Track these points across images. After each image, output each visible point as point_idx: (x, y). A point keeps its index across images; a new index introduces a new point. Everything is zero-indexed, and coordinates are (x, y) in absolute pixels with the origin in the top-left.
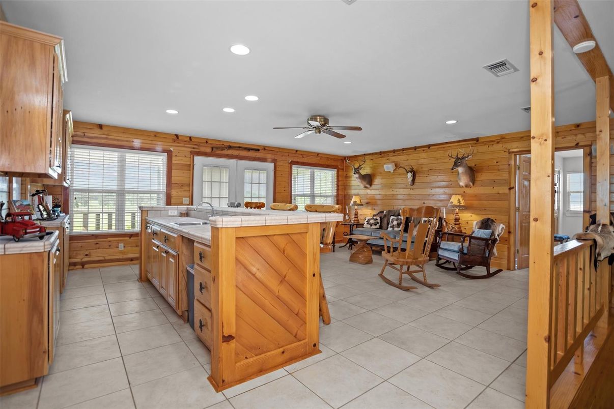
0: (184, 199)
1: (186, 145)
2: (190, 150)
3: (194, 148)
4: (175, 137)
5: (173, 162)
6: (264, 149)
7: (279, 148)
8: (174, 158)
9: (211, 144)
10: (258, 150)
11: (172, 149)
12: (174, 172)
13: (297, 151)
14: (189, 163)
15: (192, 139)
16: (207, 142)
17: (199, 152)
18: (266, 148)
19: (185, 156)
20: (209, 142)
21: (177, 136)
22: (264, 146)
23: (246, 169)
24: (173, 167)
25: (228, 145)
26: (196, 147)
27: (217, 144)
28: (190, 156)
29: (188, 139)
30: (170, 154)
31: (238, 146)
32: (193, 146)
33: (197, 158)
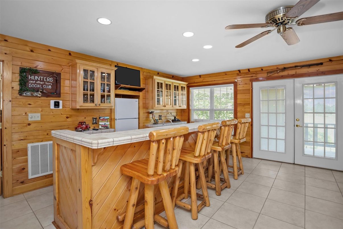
0: (246, 114)
1: (246, 76)
2: (250, 78)
3: (252, 77)
4: (238, 72)
5: (238, 89)
6: (330, 61)
8: (238, 86)
9: (266, 70)
10: (322, 64)
11: (236, 81)
12: (239, 96)
14: (249, 88)
15: (250, 70)
16: (262, 69)
17: (256, 78)
18: (332, 60)
19: (246, 84)
20: (264, 69)
21: (239, 71)
24: (238, 92)
25: (282, 67)
26: (254, 75)
27: (272, 69)
28: (250, 83)
29: (247, 71)
30: (235, 84)
31: (294, 65)
32: (251, 75)
33: (255, 84)
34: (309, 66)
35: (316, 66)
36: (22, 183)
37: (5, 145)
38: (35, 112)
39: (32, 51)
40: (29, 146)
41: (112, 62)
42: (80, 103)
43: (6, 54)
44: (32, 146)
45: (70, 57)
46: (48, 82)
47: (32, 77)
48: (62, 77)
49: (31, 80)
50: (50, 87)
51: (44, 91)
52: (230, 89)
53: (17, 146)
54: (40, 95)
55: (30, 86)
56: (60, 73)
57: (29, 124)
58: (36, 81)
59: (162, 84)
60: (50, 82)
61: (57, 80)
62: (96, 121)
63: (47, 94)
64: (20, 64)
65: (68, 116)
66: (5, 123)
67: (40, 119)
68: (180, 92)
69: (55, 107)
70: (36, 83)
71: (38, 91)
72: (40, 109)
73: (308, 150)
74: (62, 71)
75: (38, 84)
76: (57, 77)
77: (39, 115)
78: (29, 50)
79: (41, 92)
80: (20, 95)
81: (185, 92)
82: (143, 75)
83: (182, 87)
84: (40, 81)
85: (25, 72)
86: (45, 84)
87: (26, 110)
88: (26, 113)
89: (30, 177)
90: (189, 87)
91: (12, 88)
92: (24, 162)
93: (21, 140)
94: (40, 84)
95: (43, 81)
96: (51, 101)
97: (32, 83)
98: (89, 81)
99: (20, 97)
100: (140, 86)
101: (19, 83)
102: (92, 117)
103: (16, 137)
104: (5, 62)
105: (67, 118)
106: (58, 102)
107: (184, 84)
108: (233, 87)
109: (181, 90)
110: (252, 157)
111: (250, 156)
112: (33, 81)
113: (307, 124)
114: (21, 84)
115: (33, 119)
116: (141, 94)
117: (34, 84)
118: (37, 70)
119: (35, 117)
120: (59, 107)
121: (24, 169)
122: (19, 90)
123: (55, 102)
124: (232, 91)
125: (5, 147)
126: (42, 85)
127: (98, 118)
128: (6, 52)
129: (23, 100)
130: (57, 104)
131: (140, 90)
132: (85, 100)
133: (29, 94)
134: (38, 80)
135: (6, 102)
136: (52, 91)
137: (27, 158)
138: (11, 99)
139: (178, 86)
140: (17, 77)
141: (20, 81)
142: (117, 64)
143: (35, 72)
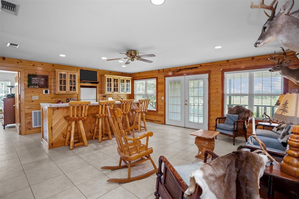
0: (162, 97)
1: (162, 73)
2: (163, 75)
4: (158, 71)
6: (201, 66)
7: (212, 63)
8: (159, 80)
9: (172, 70)
10: (197, 67)
11: (157, 76)
12: (159, 86)
13: (228, 61)
14: (163, 81)
16: (170, 70)
17: (167, 75)
18: (202, 65)
19: (162, 78)
21: (159, 70)
22: (200, 64)
23: (189, 80)
24: (158, 84)
25: (179, 69)
26: (166, 73)
27: (175, 70)
28: (164, 78)
29: (163, 71)
30: (157, 79)
31: (184, 68)
32: (165, 73)
33: (166, 78)
34: (192, 68)
35: (194, 69)
36: (30, 129)
37: (22, 111)
38: (36, 96)
39: (34, 66)
40: (33, 112)
41: (78, 67)
42: (58, 91)
43: (21, 68)
44: (34, 112)
45: (53, 67)
46: (42, 80)
47: (34, 78)
48: (49, 78)
49: (33, 80)
50: (43, 83)
51: (40, 85)
52: (154, 81)
53: (27, 111)
54: (38, 87)
55: (33, 83)
56: (48, 76)
57: (33, 101)
58: (36, 80)
59: (111, 79)
60: (43, 81)
61: (46, 79)
62: (68, 100)
63: (41, 87)
64: (28, 72)
65: (53, 98)
66: (21, 100)
67: (38, 99)
68: (125, 83)
69: (45, 93)
70: (36, 81)
71: (37, 85)
72: (38, 94)
73: (191, 119)
74: (49, 75)
75: (37, 82)
76: (46, 78)
77: (38, 97)
78: (32, 65)
79: (38, 86)
80: (28, 87)
81: (130, 83)
82: (99, 74)
83: (127, 80)
84: (38, 80)
85: (30, 76)
86: (40, 81)
87: (31, 94)
88: (31, 96)
89: (33, 127)
90: (133, 80)
91: (25, 84)
92: (30, 119)
93: (29, 109)
94: (38, 82)
95: (39, 80)
96: (44, 90)
97: (34, 81)
98: (63, 79)
99: (28, 88)
100: (97, 81)
101: (27, 81)
102: (66, 98)
103: (27, 107)
104: (21, 72)
105: (52, 98)
106: (47, 91)
107: (129, 78)
108: (155, 80)
109: (127, 82)
110: (165, 124)
111: (164, 123)
112: (35, 80)
113: (191, 103)
114: (28, 82)
115: (35, 99)
116: (97, 85)
117: (35, 82)
118: (36, 75)
119: (35, 98)
120: (47, 93)
121: (30, 123)
122: (27, 85)
123: (45, 91)
124: (155, 83)
125: (21, 111)
126: (39, 82)
127: (70, 99)
128: (21, 67)
129: (29, 90)
130: (46, 91)
131: (97, 83)
132: (61, 89)
133: (32, 87)
134: (37, 80)
135: (22, 91)
136: (44, 85)
137: (32, 118)
138: (24, 89)
139: (124, 80)
140: (27, 79)
141: (28, 81)
142: (82, 69)
143: (35, 76)
